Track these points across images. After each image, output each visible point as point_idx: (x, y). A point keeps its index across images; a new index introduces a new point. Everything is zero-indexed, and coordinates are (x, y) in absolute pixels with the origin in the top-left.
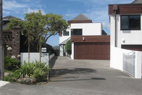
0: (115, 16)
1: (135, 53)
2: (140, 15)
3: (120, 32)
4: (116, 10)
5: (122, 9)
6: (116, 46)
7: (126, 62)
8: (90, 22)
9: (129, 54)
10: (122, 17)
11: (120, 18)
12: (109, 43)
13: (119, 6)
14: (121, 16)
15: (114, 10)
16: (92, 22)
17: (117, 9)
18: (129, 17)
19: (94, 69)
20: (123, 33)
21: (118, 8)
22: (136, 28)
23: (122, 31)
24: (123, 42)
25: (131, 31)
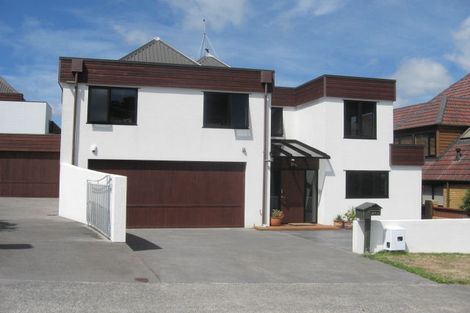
0: (76, 88)
1: (111, 179)
2: (136, 90)
3: (85, 128)
4: (79, 73)
5: (94, 71)
6: (74, 162)
7: (93, 204)
8: (19, 98)
9: (100, 183)
10: (93, 90)
11: (86, 92)
12: (56, 155)
13: (86, 63)
14: (90, 88)
15: (74, 73)
16: (23, 100)
17: (81, 71)
18: (110, 93)
19: (11, 222)
20: (94, 129)
21: (84, 67)
22: (125, 121)
23: (91, 125)
24: (92, 154)
25: (114, 126)
